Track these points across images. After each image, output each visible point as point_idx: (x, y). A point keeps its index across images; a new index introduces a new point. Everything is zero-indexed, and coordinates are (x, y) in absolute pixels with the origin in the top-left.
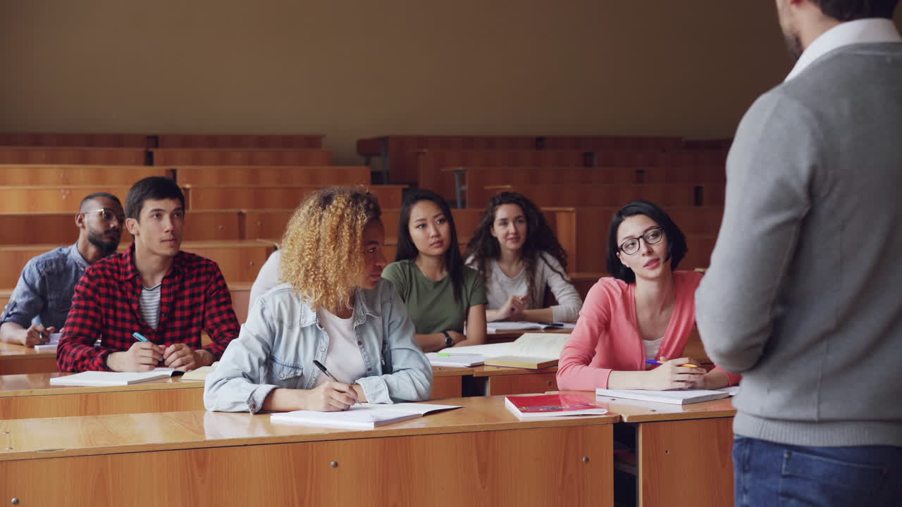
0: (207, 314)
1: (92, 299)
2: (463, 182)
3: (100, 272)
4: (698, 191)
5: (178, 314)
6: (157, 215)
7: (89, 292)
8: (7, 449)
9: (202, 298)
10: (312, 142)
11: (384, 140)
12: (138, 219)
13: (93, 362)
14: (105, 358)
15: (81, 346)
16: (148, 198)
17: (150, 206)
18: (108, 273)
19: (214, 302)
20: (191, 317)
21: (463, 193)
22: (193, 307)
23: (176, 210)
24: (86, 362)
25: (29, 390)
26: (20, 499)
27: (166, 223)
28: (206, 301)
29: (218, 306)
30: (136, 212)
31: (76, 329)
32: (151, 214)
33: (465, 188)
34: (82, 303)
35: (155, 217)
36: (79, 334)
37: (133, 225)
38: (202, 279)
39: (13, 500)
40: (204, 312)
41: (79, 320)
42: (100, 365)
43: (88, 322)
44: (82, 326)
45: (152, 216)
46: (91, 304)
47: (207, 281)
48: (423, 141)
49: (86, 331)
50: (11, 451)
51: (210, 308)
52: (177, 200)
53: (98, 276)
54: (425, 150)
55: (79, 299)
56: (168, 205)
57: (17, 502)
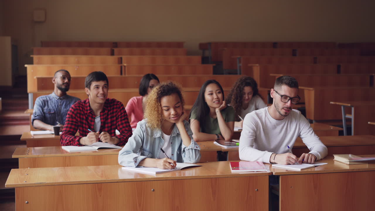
0: (117, 125)
1: (75, 118)
2: (240, 62)
3: (78, 108)
4: (339, 67)
5: (106, 126)
6: (97, 87)
7: (74, 116)
8: (24, 182)
9: (115, 118)
10: (179, 45)
11: (210, 44)
12: (90, 88)
13: (74, 143)
14: (79, 141)
15: (69, 135)
16: (93, 81)
17: (94, 84)
18: (81, 109)
19: (119, 119)
20: (111, 126)
21: (240, 67)
22: (112, 122)
23: (104, 85)
24: (71, 142)
25: (43, 155)
26: (29, 202)
27: (101, 91)
28: (116, 119)
29: (121, 121)
30: (89, 86)
31: (68, 129)
32: (95, 87)
33: (241, 65)
34: (70, 119)
35: (96, 88)
36: (69, 131)
37: (88, 91)
38: (115, 110)
39: (26, 202)
40: (116, 124)
41: (69, 126)
42: (78, 144)
43: (73, 126)
44: (70, 128)
45: (95, 88)
46: (74, 120)
47: (116, 111)
48: (226, 44)
49: (72, 130)
50: (26, 183)
51: (118, 122)
52: (105, 81)
53: (77, 109)
54: (225, 49)
55: (69, 118)
56: (101, 83)
57: (28, 203)
